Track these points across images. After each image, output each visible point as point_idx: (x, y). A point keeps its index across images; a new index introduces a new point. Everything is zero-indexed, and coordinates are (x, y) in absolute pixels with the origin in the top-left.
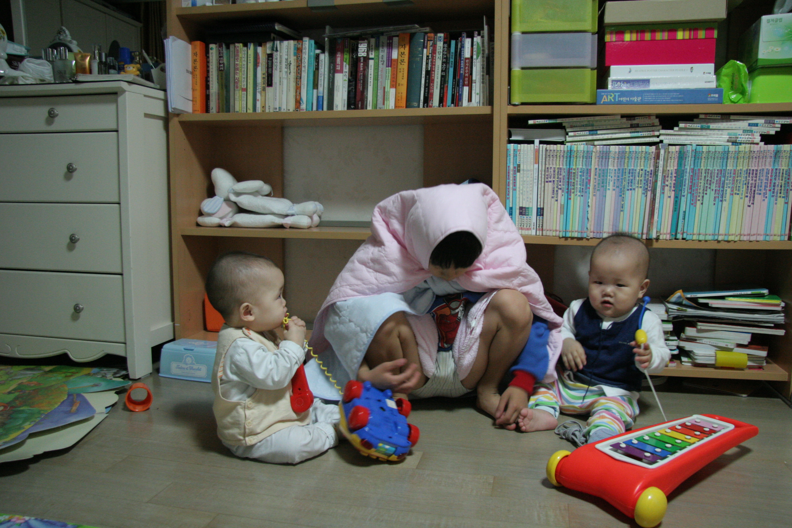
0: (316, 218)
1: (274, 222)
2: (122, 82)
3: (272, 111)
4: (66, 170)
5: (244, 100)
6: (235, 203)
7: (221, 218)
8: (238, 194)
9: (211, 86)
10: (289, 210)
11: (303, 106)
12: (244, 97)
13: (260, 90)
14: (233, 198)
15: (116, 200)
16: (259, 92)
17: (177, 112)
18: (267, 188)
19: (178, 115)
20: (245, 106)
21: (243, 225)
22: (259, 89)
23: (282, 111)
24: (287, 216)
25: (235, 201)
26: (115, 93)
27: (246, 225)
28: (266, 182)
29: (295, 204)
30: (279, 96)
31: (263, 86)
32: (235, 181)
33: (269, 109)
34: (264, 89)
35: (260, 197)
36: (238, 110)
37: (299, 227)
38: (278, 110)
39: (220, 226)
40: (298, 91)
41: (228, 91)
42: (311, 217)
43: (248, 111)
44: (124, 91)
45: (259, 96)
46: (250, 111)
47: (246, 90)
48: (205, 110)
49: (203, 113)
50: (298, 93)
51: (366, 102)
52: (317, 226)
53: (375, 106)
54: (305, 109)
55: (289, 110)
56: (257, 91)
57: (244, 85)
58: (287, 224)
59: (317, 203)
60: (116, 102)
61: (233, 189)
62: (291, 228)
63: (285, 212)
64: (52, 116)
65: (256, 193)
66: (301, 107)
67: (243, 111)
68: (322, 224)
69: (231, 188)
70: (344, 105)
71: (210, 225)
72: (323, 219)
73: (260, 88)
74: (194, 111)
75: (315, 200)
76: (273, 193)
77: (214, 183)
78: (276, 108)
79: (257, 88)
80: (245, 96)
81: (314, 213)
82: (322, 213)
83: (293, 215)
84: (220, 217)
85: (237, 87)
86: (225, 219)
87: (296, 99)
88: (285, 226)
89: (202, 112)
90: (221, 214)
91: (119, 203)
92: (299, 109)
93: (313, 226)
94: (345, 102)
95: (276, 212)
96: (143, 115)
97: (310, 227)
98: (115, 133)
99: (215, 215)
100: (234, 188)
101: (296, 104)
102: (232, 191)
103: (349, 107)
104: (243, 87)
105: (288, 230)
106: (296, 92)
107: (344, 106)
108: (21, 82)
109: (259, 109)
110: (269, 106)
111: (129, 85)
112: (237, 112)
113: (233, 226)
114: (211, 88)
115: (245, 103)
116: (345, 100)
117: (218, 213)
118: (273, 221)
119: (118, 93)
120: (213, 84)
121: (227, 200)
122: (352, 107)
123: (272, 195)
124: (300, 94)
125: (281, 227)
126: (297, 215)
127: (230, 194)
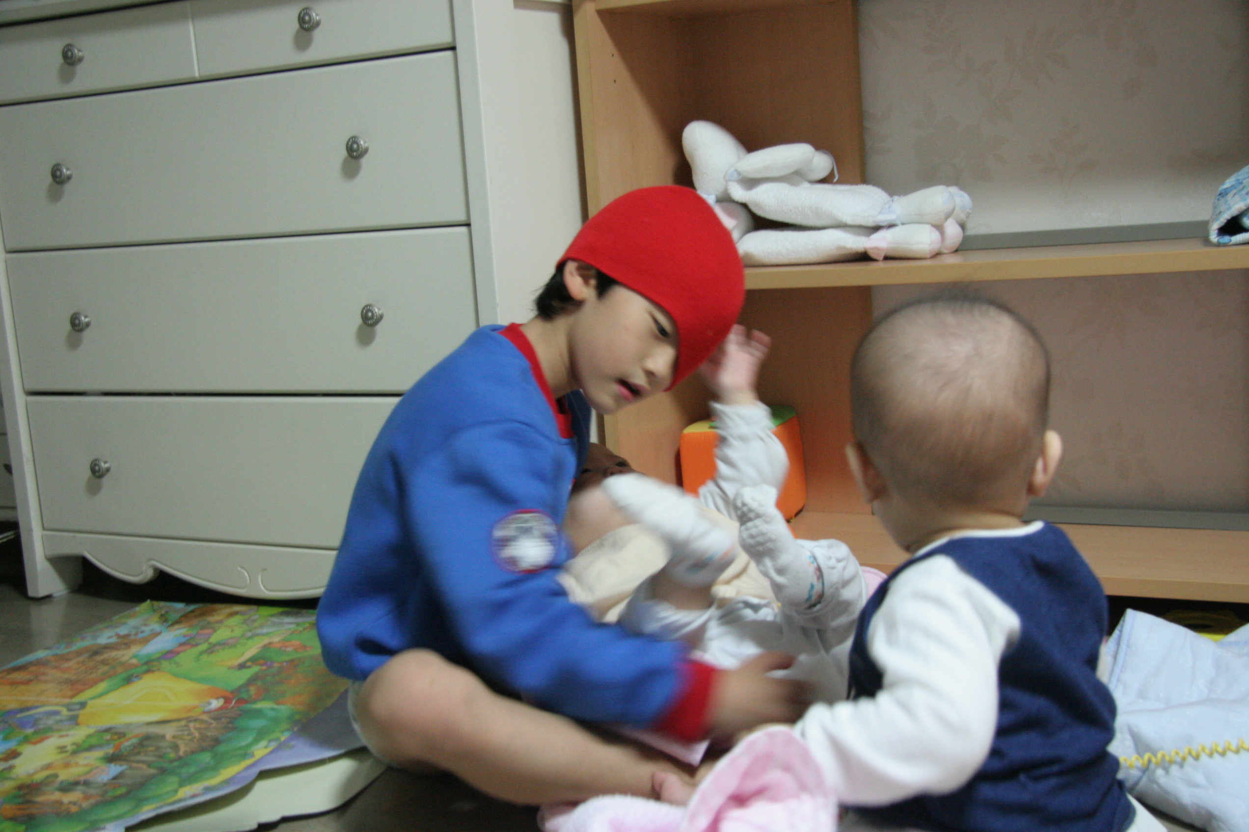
0: (953, 231)
1: (841, 247)
4: (344, 153)
6: (744, 206)
8: (751, 183)
10: (880, 213)
14: (739, 193)
15: (461, 217)
18: (822, 163)
21: (767, 260)
24: (876, 228)
25: (743, 200)
27: (774, 260)
28: (818, 147)
29: (896, 198)
32: (742, 151)
35: (807, 185)
37: (910, 255)
42: (939, 227)
52: (956, 251)
58: (876, 248)
59: (954, 190)
61: (736, 170)
62: (887, 258)
63: (871, 220)
64: (306, 26)
65: (795, 177)
68: (967, 245)
69: (732, 170)
72: (970, 232)
75: (948, 184)
76: (839, 173)
77: (689, 160)
81: (948, 216)
82: (968, 215)
83: (891, 226)
88: (872, 254)
91: (468, 225)
93: (946, 251)
95: (849, 220)
96: (510, 3)
97: (937, 255)
98: (449, 53)
100: (740, 169)
102: (735, 176)
105: (881, 265)
118: (842, 244)
121: (725, 201)
123: (835, 180)
125: (864, 257)
126: (903, 224)
127: (730, 183)
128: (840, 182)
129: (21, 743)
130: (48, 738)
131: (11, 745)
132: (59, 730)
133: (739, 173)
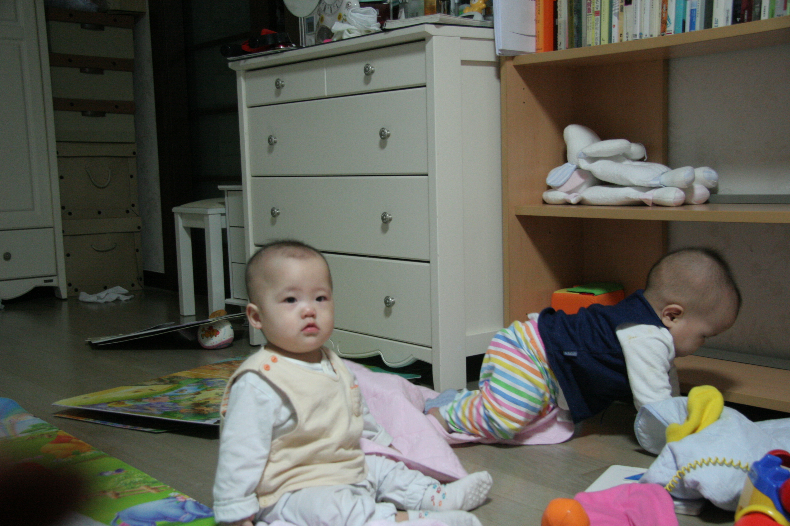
0: (700, 192)
1: (628, 198)
2: (426, 25)
3: (630, 39)
4: (380, 136)
5: (596, 29)
6: (589, 172)
7: (569, 192)
8: (593, 159)
9: (559, 13)
10: (654, 180)
11: (671, 28)
12: (597, 24)
13: (617, 11)
14: (585, 165)
16: (615, 14)
17: (511, 55)
18: (637, 150)
19: (512, 58)
20: (598, 36)
21: (593, 203)
22: (615, 10)
23: (644, 37)
24: (650, 188)
25: (588, 170)
26: (423, 40)
27: (596, 202)
28: (632, 141)
29: (669, 171)
30: (641, 15)
31: (620, 4)
33: (627, 37)
34: (622, 10)
35: (629, 162)
36: (590, 43)
37: (665, 204)
38: (638, 38)
39: (568, 204)
40: (665, 6)
41: (580, 18)
42: (685, 190)
43: (603, 43)
44: (431, 36)
45: (615, 20)
46: (605, 42)
47: (598, 13)
48: (552, 46)
49: (550, 50)
50: (664, 9)
51: (757, 10)
53: (772, 14)
54: (672, 32)
55: (652, 36)
56: (613, 12)
57: (597, 7)
58: (649, 199)
60: (423, 50)
61: (583, 153)
62: (653, 205)
63: (645, 183)
64: (368, 73)
65: (617, 158)
66: (668, 29)
67: (596, 43)
69: (581, 152)
70: (727, 18)
71: (554, 202)
73: (617, 8)
74: (537, 49)
77: (566, 145)
78: (636, 35)
79: (613, 9)
80: (599, 22)
81: (688, 183)
83: (657, 187)
84: (567, 191)
85: (589, 11)
86: (574, 194)
87: (662, 18)
88: (646, 202)
89: (546, 49)
90: (568, 186)
91: (427, 175)
92: (665, 33)
94: (728, 13)
95: (635, 183)
96: (459, 62)
97: (684, 204)
98: (423, 89)
99: (561, 189)
100: (584, 152)
101: (662, 26)
102: (582, 155)
103: (734, 21)
104: (595, 10)
105: (650, 209)
106: (662, 7)
107: (727, 20)
108: (345, 37)
109: (616, 39)
110: (627, 33)
111: (437, 27)
112: (590, 45)
113: (581, 203)
114: (559, 16)
115: (599, 32)
116: (728, 10)
117: (565, 185)
118: (628, 196)
119: (426, 39)
120: (561, 10)
121: (578, 168)
122: (738, 19)
123: (645, 160)
124: (667, 9)
125: (641, 204)
126: (665, 186)
127: (579, 159)
128: (647, 161)
129: (204, 390)
130: (215, 389)
131: (198, 390)
132: (221, 387)
133: (585, 154)
